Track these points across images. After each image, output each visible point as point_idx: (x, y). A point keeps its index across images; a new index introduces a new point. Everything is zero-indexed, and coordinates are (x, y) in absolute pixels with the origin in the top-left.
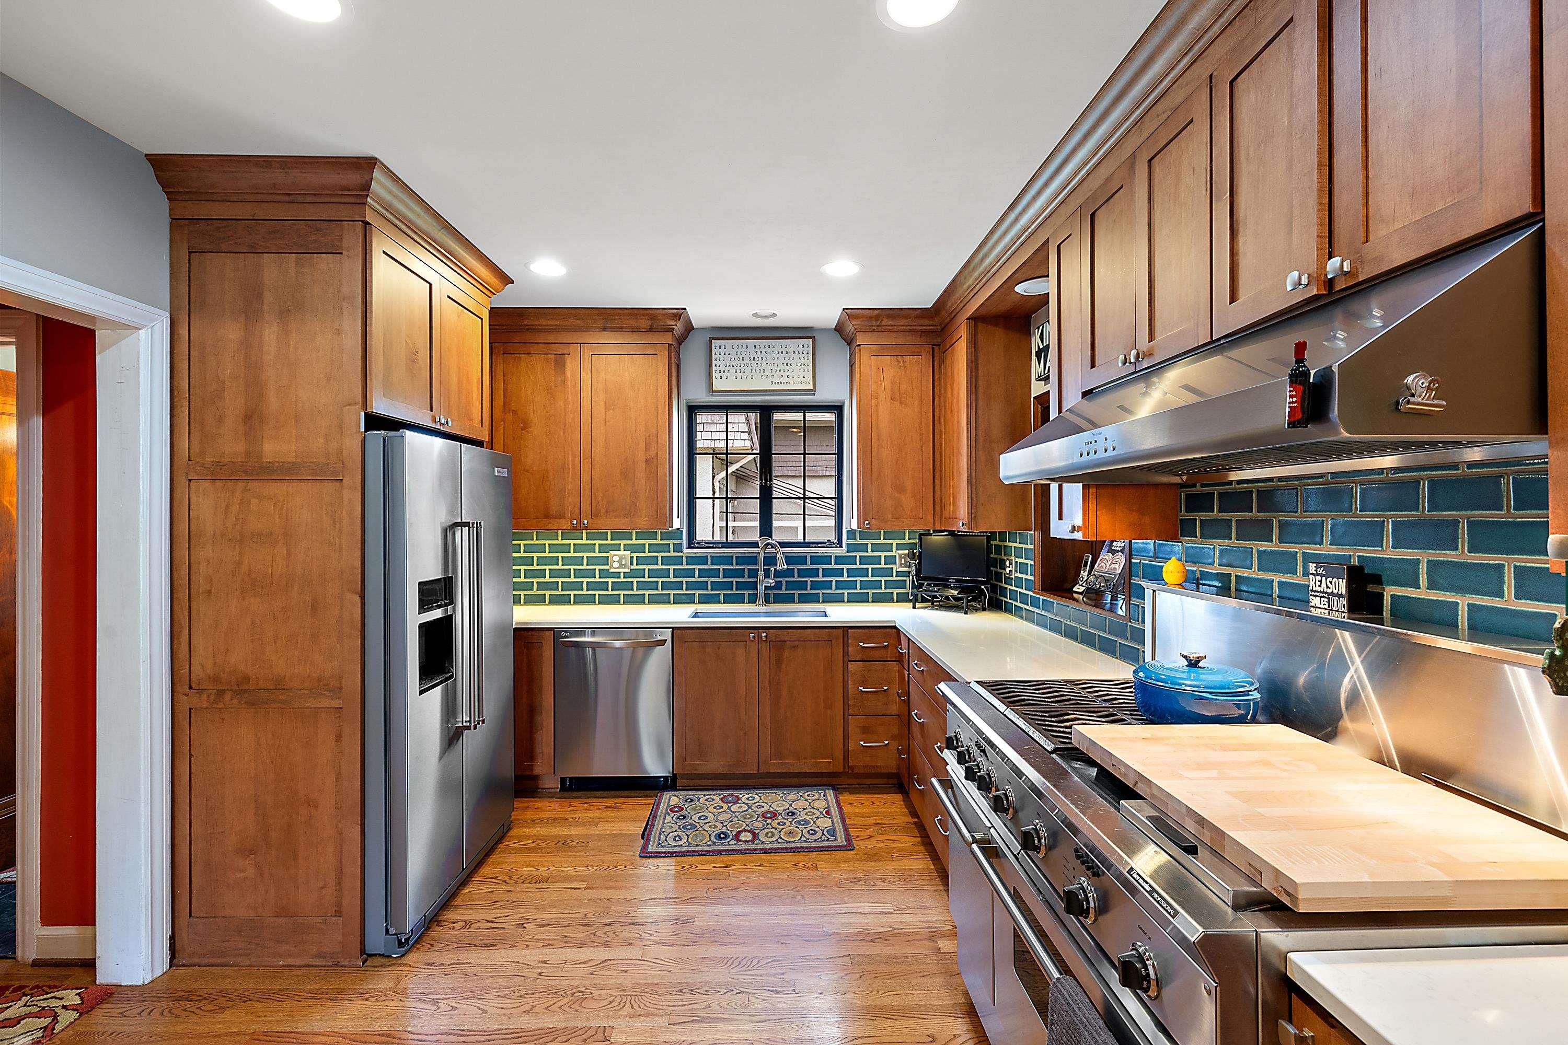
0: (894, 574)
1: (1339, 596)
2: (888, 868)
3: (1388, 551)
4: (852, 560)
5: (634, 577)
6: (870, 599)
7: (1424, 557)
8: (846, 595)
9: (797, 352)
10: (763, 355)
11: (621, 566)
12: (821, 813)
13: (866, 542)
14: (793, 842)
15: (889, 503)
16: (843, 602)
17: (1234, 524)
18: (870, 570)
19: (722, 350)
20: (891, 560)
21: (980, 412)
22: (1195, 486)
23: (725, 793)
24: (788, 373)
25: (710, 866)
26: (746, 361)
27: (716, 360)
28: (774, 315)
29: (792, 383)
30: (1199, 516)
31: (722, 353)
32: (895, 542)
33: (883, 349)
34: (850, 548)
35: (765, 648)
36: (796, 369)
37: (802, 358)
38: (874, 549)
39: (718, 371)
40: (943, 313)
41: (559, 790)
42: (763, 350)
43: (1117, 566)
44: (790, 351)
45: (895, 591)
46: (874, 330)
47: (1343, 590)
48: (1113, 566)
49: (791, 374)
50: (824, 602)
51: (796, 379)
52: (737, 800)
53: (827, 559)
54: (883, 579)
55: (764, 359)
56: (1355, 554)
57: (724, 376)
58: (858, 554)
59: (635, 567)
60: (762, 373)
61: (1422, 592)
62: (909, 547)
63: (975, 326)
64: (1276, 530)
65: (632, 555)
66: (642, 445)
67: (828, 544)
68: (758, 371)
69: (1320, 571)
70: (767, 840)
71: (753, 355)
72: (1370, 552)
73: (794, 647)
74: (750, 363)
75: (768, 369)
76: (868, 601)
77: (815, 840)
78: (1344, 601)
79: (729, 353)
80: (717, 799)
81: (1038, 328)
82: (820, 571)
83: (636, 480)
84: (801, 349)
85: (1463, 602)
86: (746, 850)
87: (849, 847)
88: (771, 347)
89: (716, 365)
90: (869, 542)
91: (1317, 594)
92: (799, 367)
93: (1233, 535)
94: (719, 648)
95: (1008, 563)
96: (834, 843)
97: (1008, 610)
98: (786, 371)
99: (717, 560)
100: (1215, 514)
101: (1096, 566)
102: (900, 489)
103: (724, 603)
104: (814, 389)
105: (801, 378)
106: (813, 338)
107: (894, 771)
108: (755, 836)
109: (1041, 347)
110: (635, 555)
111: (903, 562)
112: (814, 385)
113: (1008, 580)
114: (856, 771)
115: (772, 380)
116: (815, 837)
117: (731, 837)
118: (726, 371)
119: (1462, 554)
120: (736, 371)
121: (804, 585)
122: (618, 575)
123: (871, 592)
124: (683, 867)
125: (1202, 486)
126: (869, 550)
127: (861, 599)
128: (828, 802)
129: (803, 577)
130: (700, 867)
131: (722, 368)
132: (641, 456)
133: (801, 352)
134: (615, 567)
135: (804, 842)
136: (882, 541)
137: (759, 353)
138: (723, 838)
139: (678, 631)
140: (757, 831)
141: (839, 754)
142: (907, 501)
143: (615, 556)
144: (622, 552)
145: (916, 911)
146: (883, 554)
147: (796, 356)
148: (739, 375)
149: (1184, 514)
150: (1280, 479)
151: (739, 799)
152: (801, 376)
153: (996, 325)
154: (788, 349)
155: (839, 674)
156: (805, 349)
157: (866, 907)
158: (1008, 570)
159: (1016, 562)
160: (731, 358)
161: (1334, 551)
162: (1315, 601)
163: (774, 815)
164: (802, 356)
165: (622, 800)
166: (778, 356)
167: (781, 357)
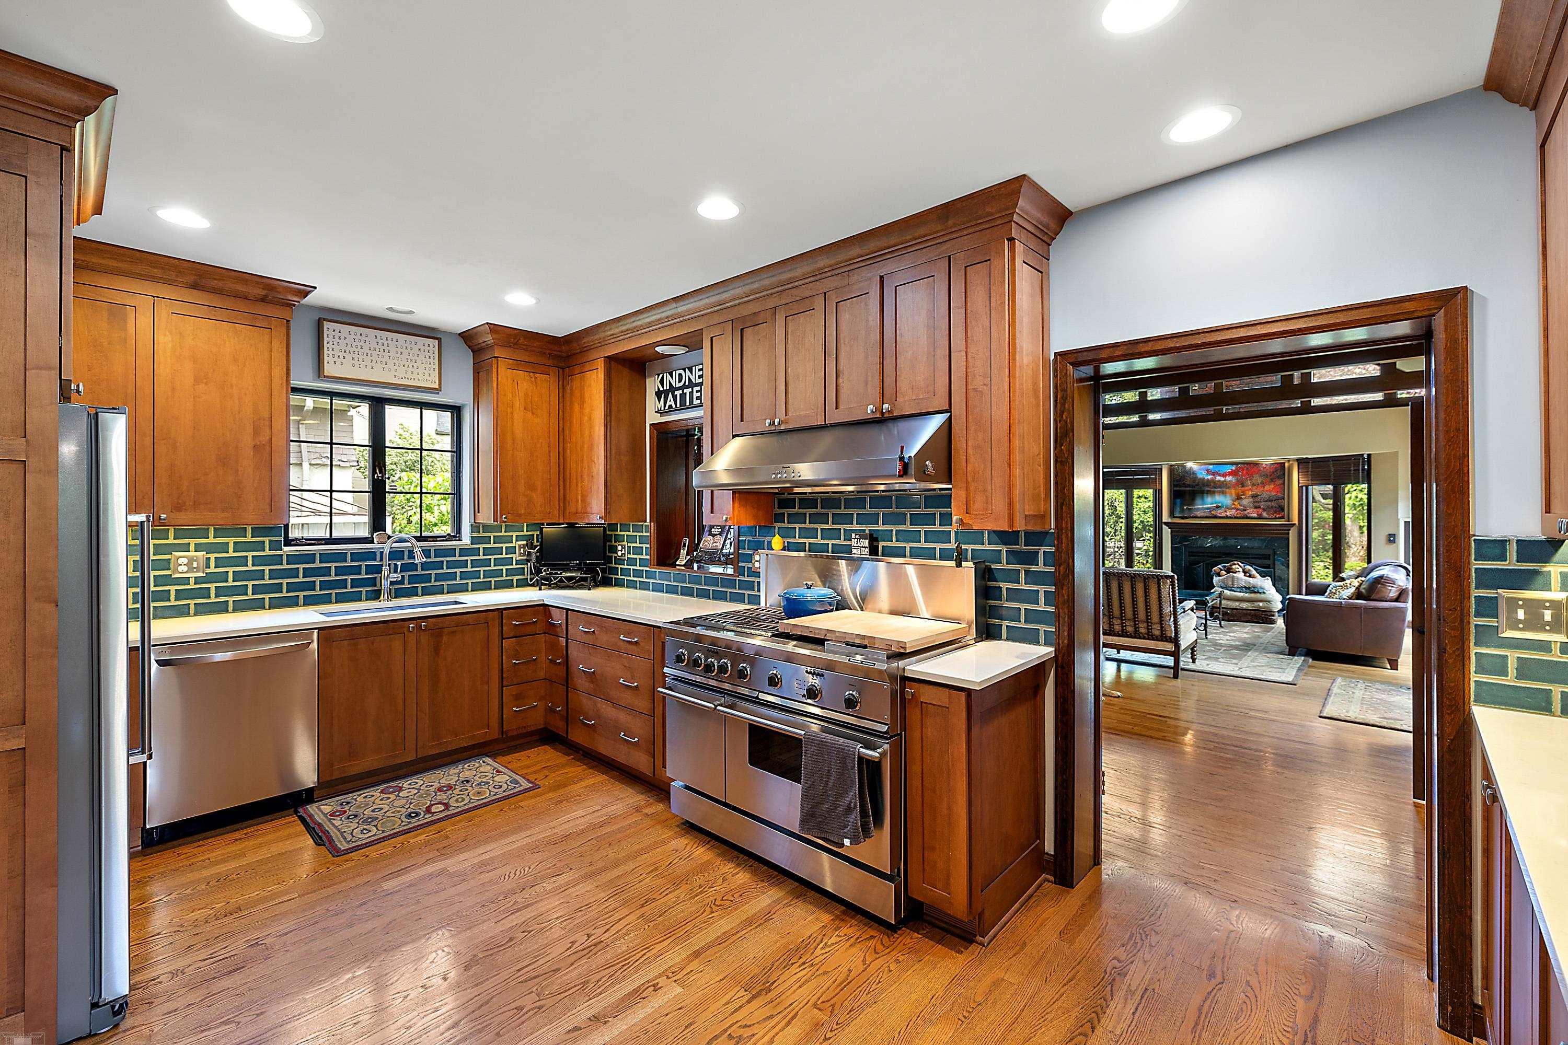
0: (514, 563)
1: (865, 547)
2: (575, 788)
3: (881, 527)
4: (476, 552)
5: (211, 582)
6: (493, 587)
7: (895, 528)
8: (470, 584)
9: (422, 350)
10: (385, 347)
11: (191, 569)
12: (493, 773)
13: (489, 534)
14: (485, 798)
15: (522, 500)
16: (468, 591)
17: (808, 515)
18: (492, 560)
19: (337, 334)
20: (511, 550)
21: (613, 431)
22: (784, 494)
23: (382, 787)
24: (413, 370)
25: (423, 837)
26: (366, 350)
27: (328, 343)
28: (411, 312)
29: (416, 379)
30: (786, 511)
31: (337, 337)
32: (514, 534)
33: (518, 365)
34: (474, 540)
35: (424, 638)
36: (421, 367)
37: (427, 357)
38: (496, 540)
39: (331, 356)
40: (575, 345)
41: (140, 848)
42: (386, 343)
43: (718, 544)
44: (416, 348)
45: (515, 578)
46: (510, 346)
47: (867, 545)
48: (715, 544)
49: (415, 370)
50: (448, 593)
51: (421, 376)
52: (400, 789)
53: (451, 552)
54: (504, 568)
55: (387, 351)
56: (867, 528)
57: (338, 361)
58: (481, 546)
59: (212, 569)
60: (384, 365)
61: (894, 544)
62: (526, 538)
63: (610, 363)
64: (830, 519)
65: (208, 556)
66: (249, 429)
67: (449, 538)
68: (379, 362)
69: (857, 537)
70: (458, 805)
71: (374, 345)
72: (874, 527)
73: (453, 632)
74: (369, 352)
75: (390, 362)
76: (490, 589)
77: (504, 791)
78: (867, 550)
79: (345, 338)
80: (377, 794)
81: (659, 375)
82: (445, 563)
83: (240, 469)
84: (427, 348)
85: (908, 546)
86: (446, 816)
87: (535, 787)
88: (395, 340)
89: (328, 348)
90: (492, 535)
91: (857, 548)
92: (424, 365)
93: (807, 521)
94: (373, 643)
95: (620, 548)
96: (521, 788)
97: (619, 584)
98: (411, 366)
99: (325, 557)
100: (796, 510)
101: (701, 545)
102: (531, 487)
103: (336, 603)
104: (440, 389)
105: (427, 376)
106: (439, 339)
107: (542, 726)
108: (447, 806)
109: (661, 389)
110: (213, 556)
111: (522, 551)
112: (440, 384)
113: (620, 561)
114: (510, 734)
115: (395, 374)
116: (503, 789)
117: (422, 814)
118: (342, 357)
119: (908, 527)
120: (353, 359)
121: (428, 578)
122: (186, 581)
123: (493, 580)
124: (395, 847)
125: (789, 494)
126: (492, 542)
127: (486, 587)
128: (491, 765)
129: (427, 570)
130: (412, 841)
131: (336, 353)
132: (247, 441)
133: (427, 351)
134: (182, 571)
135: (495, 795)
136: (503, 534)
137: (380, 344)
138: (415, 816)
139: (326, 633)
140: (446, 801)
141: (495, 723)
142: (538, 498)
143: (182, 558)
144: (192, 553)
145: (616, 803)
146: (504, 546)
147: (421, 353)
148: (355, 362)
149: (777, 510)
150: (833, 493)
151: (401, 788)
152: (427, 375)
153: (624, 366)
154: (413, 345)
155: (495, 651)
156: (431, 348)
157: (580, 813)
158: (620, 553)
159: (629, 547)
160: (347, 344)
161: (858, 527)
162: (854, 551)
163: (450, 787)
164: (427, 355)
165: (251, 829)
166: (402, 350)
167: (405, 352)
